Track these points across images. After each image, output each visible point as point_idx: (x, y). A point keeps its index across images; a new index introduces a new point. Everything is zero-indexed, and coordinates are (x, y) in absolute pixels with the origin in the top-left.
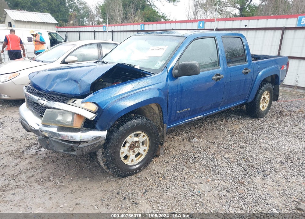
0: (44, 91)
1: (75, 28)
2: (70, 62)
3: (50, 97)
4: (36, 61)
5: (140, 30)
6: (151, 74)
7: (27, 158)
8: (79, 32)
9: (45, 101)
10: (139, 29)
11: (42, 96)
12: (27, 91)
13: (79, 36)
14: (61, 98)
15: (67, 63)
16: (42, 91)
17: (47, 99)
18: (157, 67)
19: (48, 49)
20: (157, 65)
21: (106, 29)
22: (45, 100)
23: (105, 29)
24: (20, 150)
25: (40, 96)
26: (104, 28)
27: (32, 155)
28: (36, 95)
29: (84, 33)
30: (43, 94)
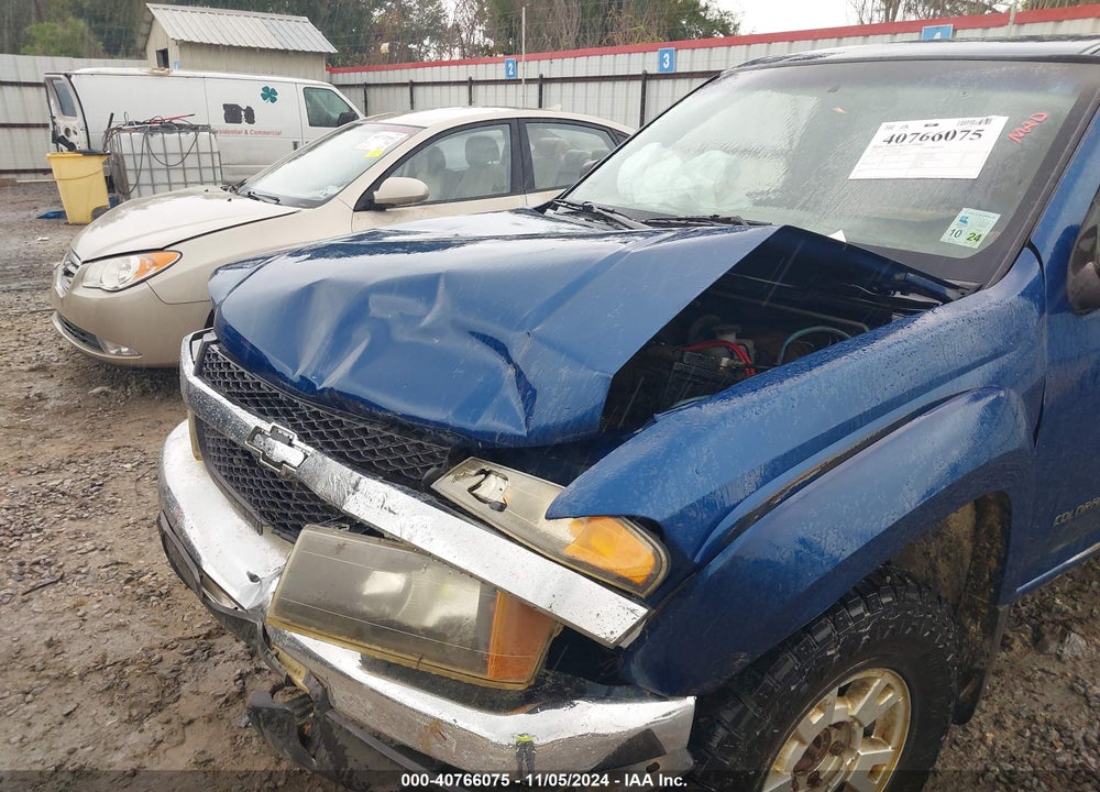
0: (291, 382)
1: (397, 72)
2: (393, 206)
3: (326, 425)
4: (250, 196)
5: (656, 72)
6: (950, 293)
7: (191, 722)
8: (413, 85)
9: (290, 445)
10: (653, 70)
11: (275, 414)
12: (199, 373)
13: (412, 99)
14: (391, 439)
15: (381, 208)
16: (277, 384)
17: (304, 437)
18: (961, 241)
19: (295, 148)
20: (958, 234)
21: (515, 70)
22: (296, 441)
23: (511, 73)
24: (161, 660)
25: (262, 414)
26: (508, 70)
27: (216, 697)
28: (246, 402)
29: (429, 89)
30: (280, 403)
